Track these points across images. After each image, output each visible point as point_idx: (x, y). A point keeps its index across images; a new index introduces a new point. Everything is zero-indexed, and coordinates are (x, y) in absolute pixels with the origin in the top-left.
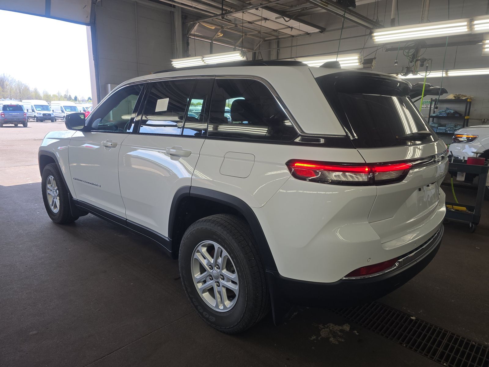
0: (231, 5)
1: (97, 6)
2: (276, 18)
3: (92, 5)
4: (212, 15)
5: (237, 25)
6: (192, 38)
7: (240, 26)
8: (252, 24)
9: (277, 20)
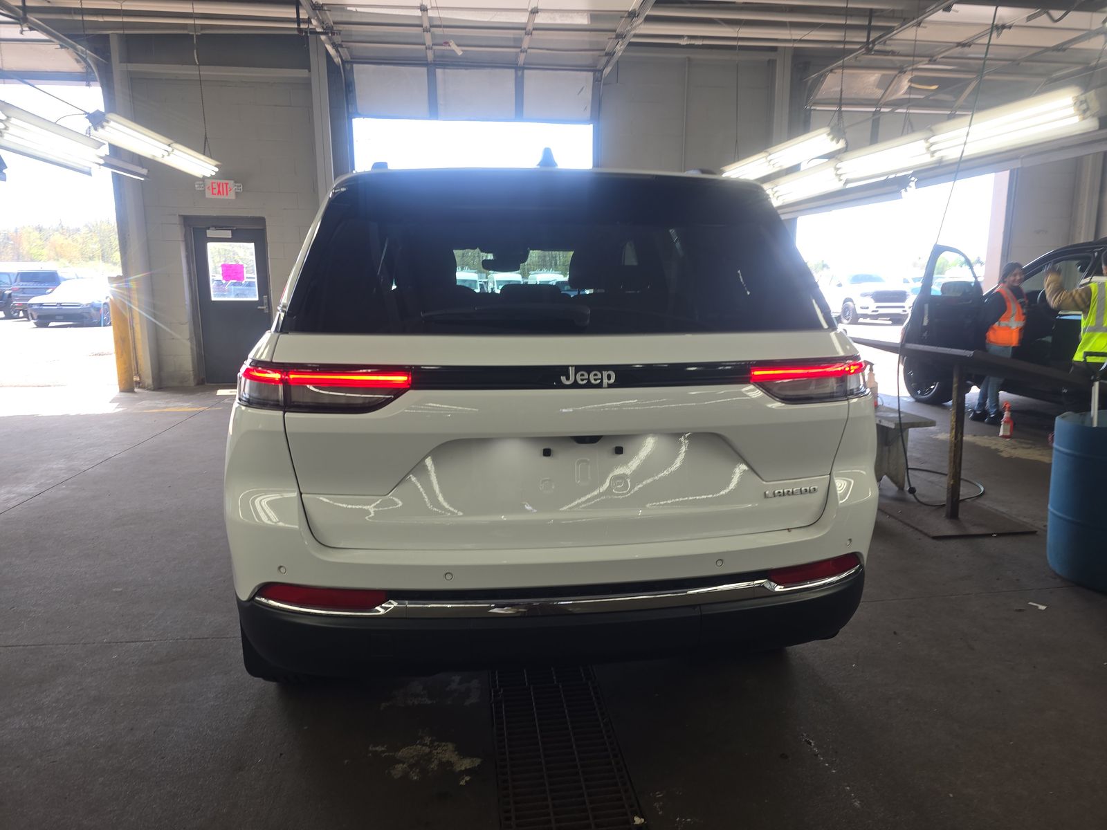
0: (891, 15)
1: (604, 84)
2: (1029, 18)
3: (594, 83)
4: (858, 47)
5: (932, 57)
6: (818, 110)
7: (943, 57)
8: (970, 46)
9: (1033, 23)
